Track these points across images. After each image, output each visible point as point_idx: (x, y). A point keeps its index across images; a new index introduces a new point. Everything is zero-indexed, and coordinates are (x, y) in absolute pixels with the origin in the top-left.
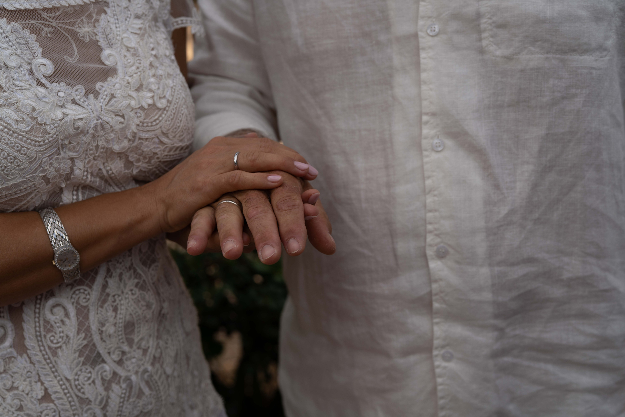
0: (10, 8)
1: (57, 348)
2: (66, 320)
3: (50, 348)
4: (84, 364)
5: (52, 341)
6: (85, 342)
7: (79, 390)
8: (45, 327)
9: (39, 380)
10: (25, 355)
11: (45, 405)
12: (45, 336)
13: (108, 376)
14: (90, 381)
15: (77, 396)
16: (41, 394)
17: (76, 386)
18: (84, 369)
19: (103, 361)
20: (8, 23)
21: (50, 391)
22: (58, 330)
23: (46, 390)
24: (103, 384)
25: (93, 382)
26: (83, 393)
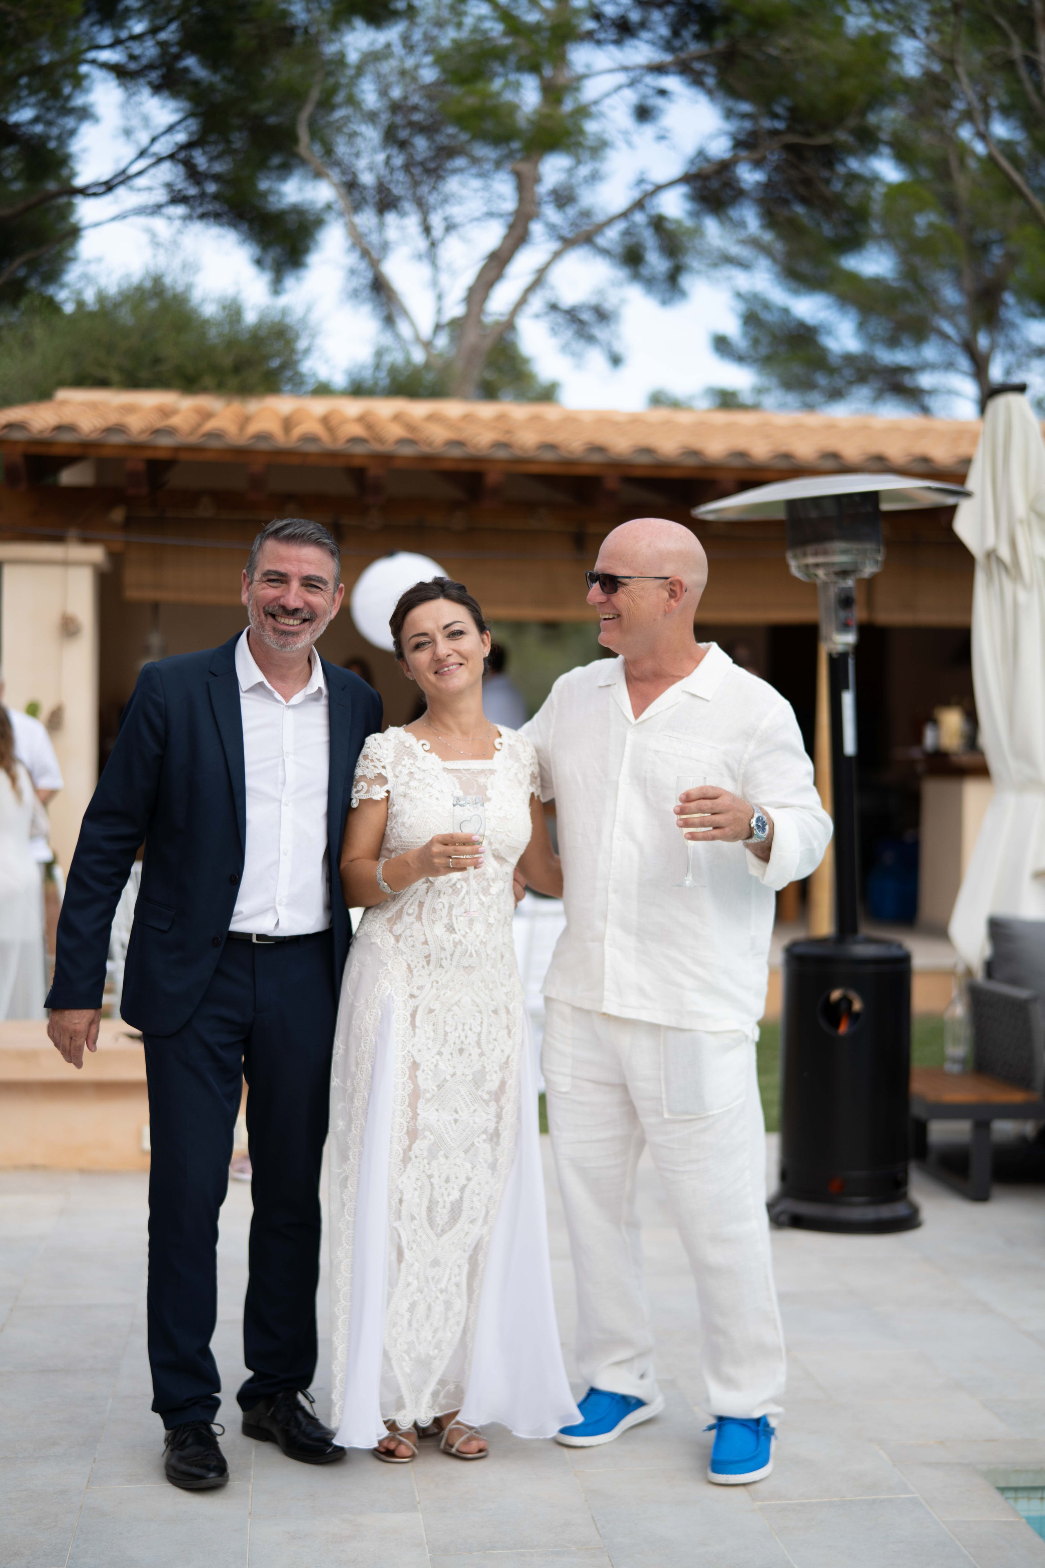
0: (449, 768)
1: (435, 921)
2: (442, 909)
3: (432, 920)
4: (446, 931)
5: (434, 917)
6: (449, 922)
7: (442, 943)
8: (433, 910)
9: (424, 934)
10: (420, 922)
11: (424, 946)
12: (431, 915)
13: (457, 940)
14: (448, 940)
15: (440, 945)
16: (424, 940)
17: (440, 940)
18: (446, 933)
19: (456, 933)
20: (447, 774)
21: (428, 940)
22: (438, 913)
23: (426, 939)
24: (453, 944)
25: (449, 941)
26: (443, 945)
